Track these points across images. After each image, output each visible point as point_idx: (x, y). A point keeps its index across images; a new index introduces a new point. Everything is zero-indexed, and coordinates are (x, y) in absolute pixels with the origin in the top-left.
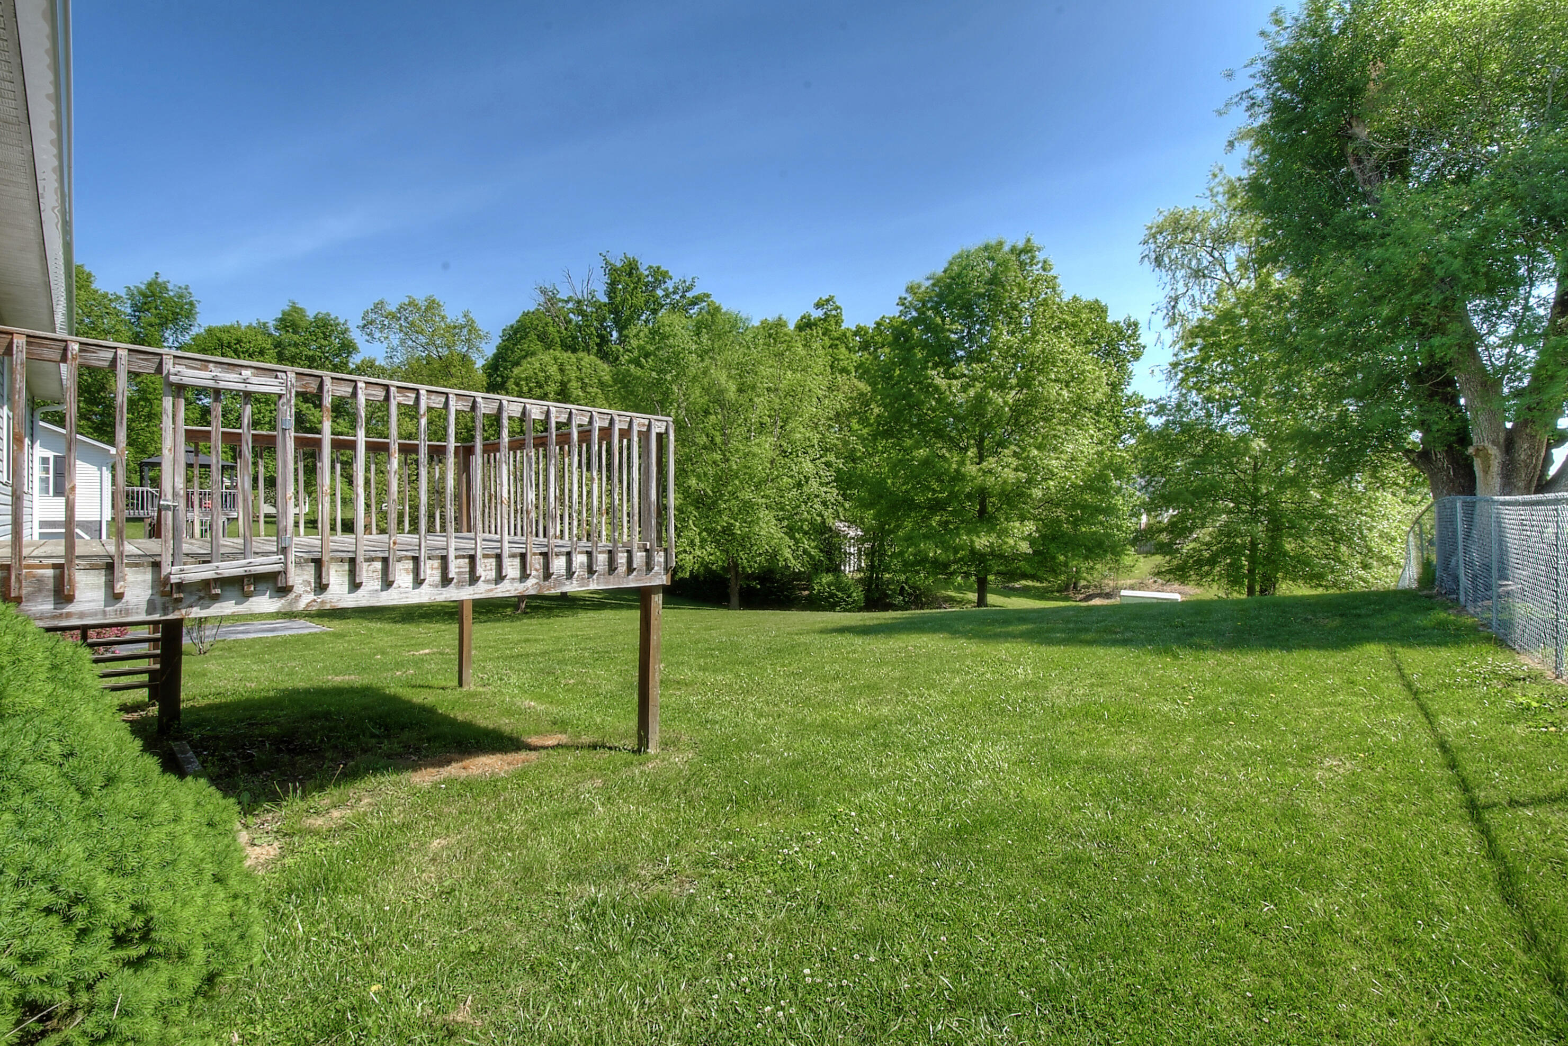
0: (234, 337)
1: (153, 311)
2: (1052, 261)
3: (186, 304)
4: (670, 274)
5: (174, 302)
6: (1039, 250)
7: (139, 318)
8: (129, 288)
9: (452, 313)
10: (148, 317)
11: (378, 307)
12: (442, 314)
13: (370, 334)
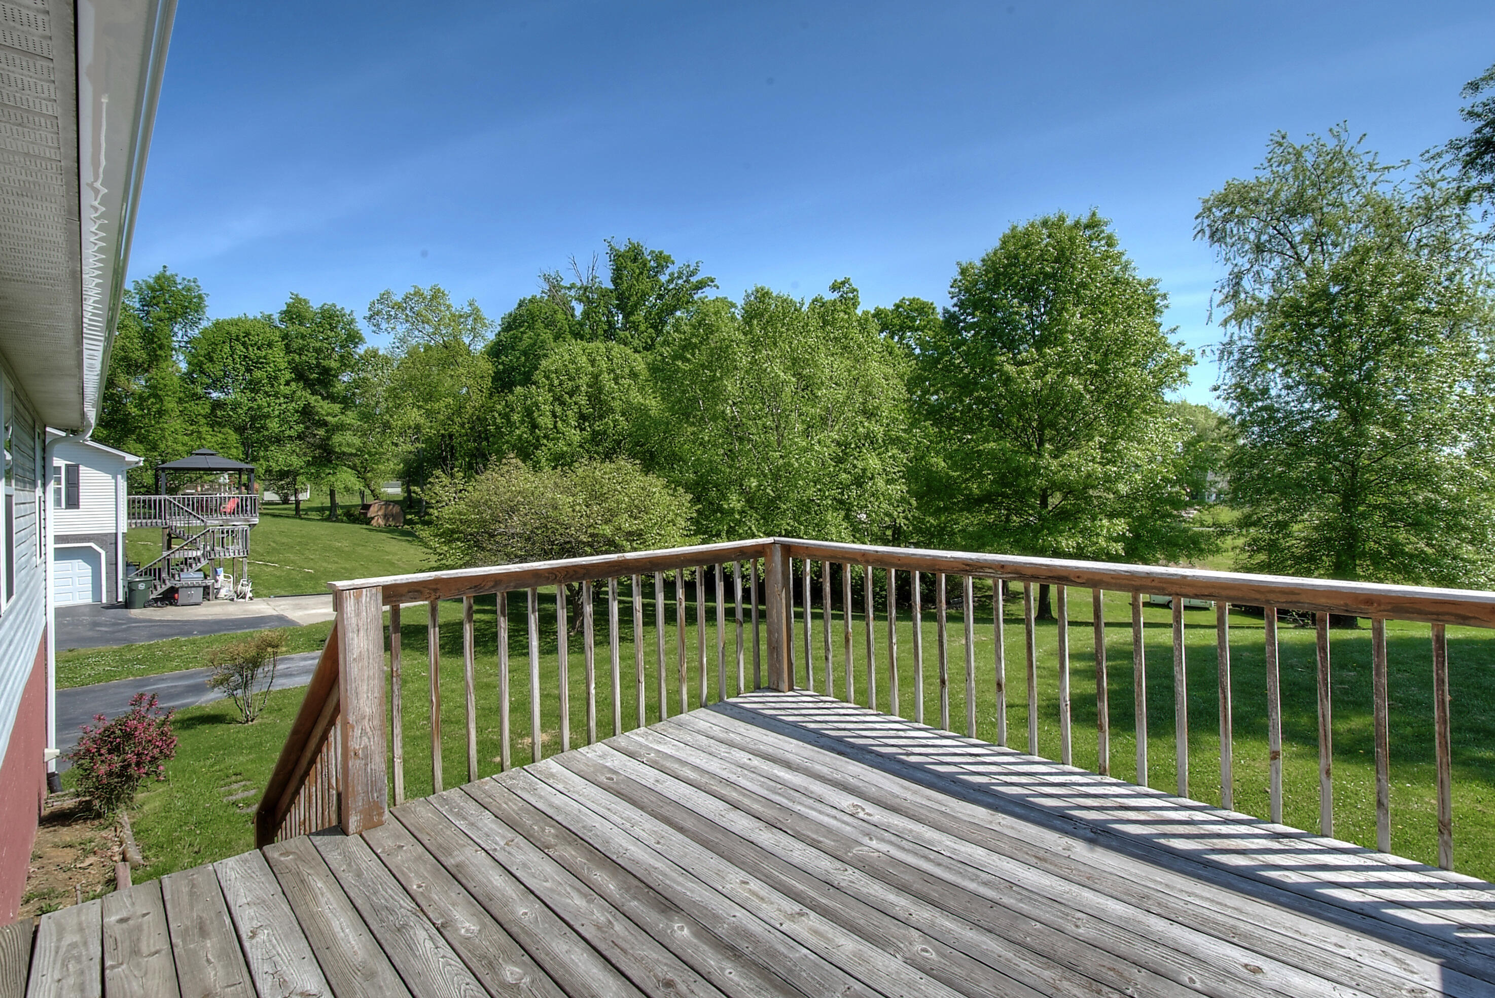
0: (243, 330)
1: (162, 305)
2: (1117, 236)
3: (195, 297)
4: (672, 258)
5: (183, 295)
6: (1106, 224)
7: (148, 313)
8: (138, 283)
9: (457, 302)
10: (156, 312)
11: (384, 298)
12: (448, 303)
13: (377, 325)
